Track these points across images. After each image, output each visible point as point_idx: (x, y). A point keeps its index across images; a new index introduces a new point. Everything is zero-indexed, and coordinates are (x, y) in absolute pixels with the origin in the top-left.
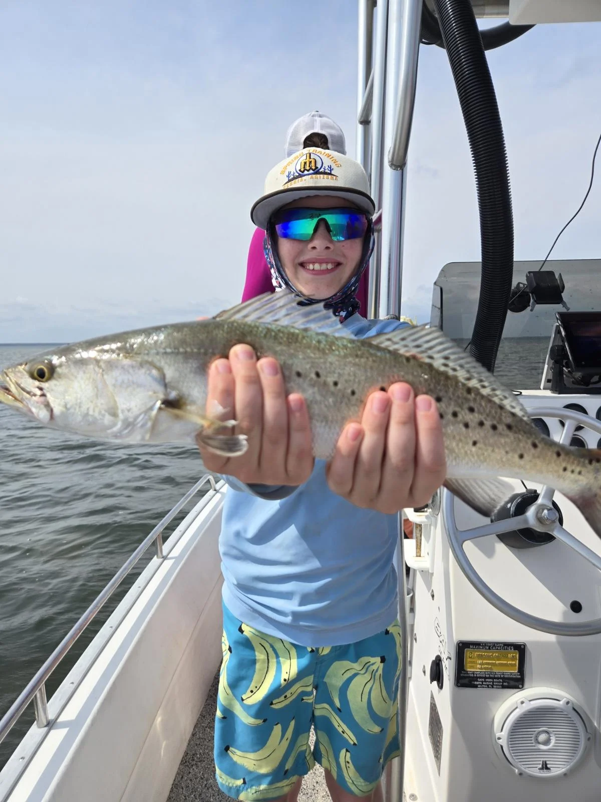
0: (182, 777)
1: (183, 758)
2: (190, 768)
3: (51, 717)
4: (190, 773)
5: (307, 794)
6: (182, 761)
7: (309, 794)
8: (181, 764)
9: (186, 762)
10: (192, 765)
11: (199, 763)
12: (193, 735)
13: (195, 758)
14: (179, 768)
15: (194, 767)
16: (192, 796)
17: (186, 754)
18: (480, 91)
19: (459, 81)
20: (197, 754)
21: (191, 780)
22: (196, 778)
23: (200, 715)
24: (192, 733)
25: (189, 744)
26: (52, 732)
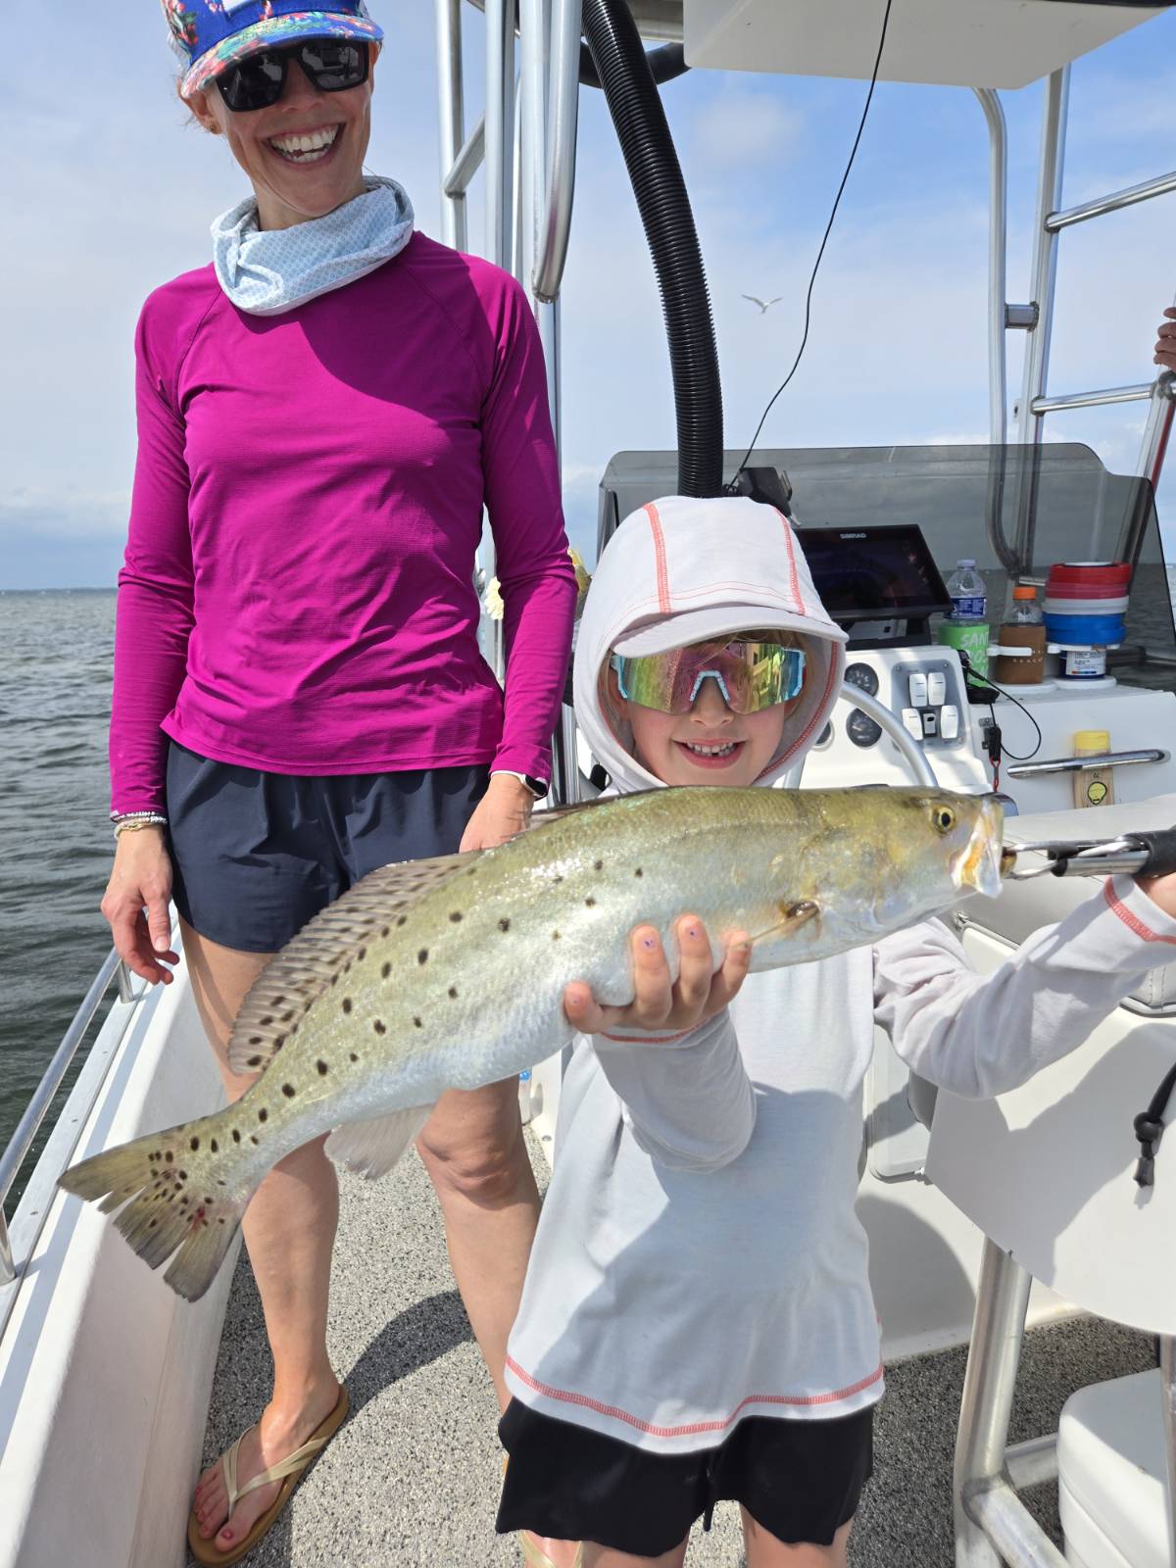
0: (230, 1359)
1: (224, 1330)
2: (240, 1342)
3: (18, 1259)
4: (242, 1349)
5: (453, 1330)
6: (223, 1336)
7: (456, 1330)
8: (222, 1340)
9: (231, 1335)
10: (244, 1338)
11: (256, 1332)
12: (234, 1293)
13: (247, 1326)
14: (221, 1347)
15: (247, 1339)
16: (256, 1380)
17: (228, 1323)
18: (666, 187)
19: (639, 176)
20: (248, 1320)
21: (247, 1359)
22: (255, 1355)
23: (239, 1261)
24: (231, 1290)
25: (229, 1308)
26: (26, 1281)
